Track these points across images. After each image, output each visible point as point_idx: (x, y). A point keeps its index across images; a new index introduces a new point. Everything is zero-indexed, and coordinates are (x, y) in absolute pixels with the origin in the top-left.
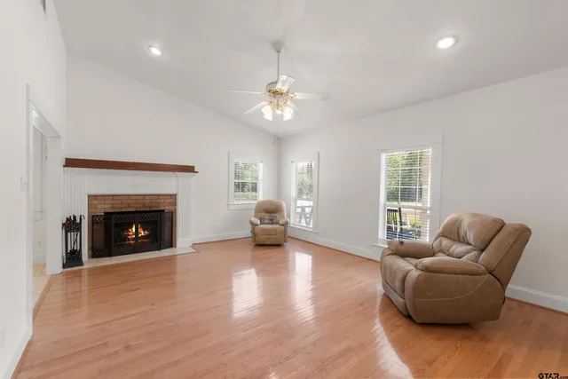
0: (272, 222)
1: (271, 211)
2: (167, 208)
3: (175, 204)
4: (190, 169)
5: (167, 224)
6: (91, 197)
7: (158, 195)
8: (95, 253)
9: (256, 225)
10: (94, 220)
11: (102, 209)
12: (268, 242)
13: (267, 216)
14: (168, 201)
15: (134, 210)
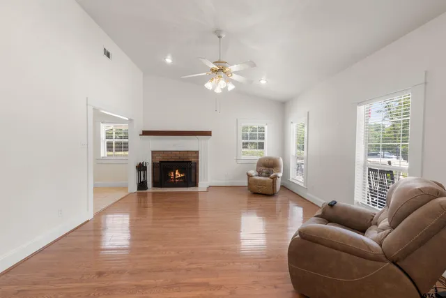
0: (268, 175)
1: (269, 166)
2: (193, 160)
3: (198, 157)
4: (208, 134)
5: (193, 171)
6: (153, 152)
7: (188, 151)
8: (155, 184)
9: (252, 176)
10: (154, 165)
11: (158, 160)
12: (260, 192)
13: (265, 170)
14: (193, 155)
15: (173, 160)
